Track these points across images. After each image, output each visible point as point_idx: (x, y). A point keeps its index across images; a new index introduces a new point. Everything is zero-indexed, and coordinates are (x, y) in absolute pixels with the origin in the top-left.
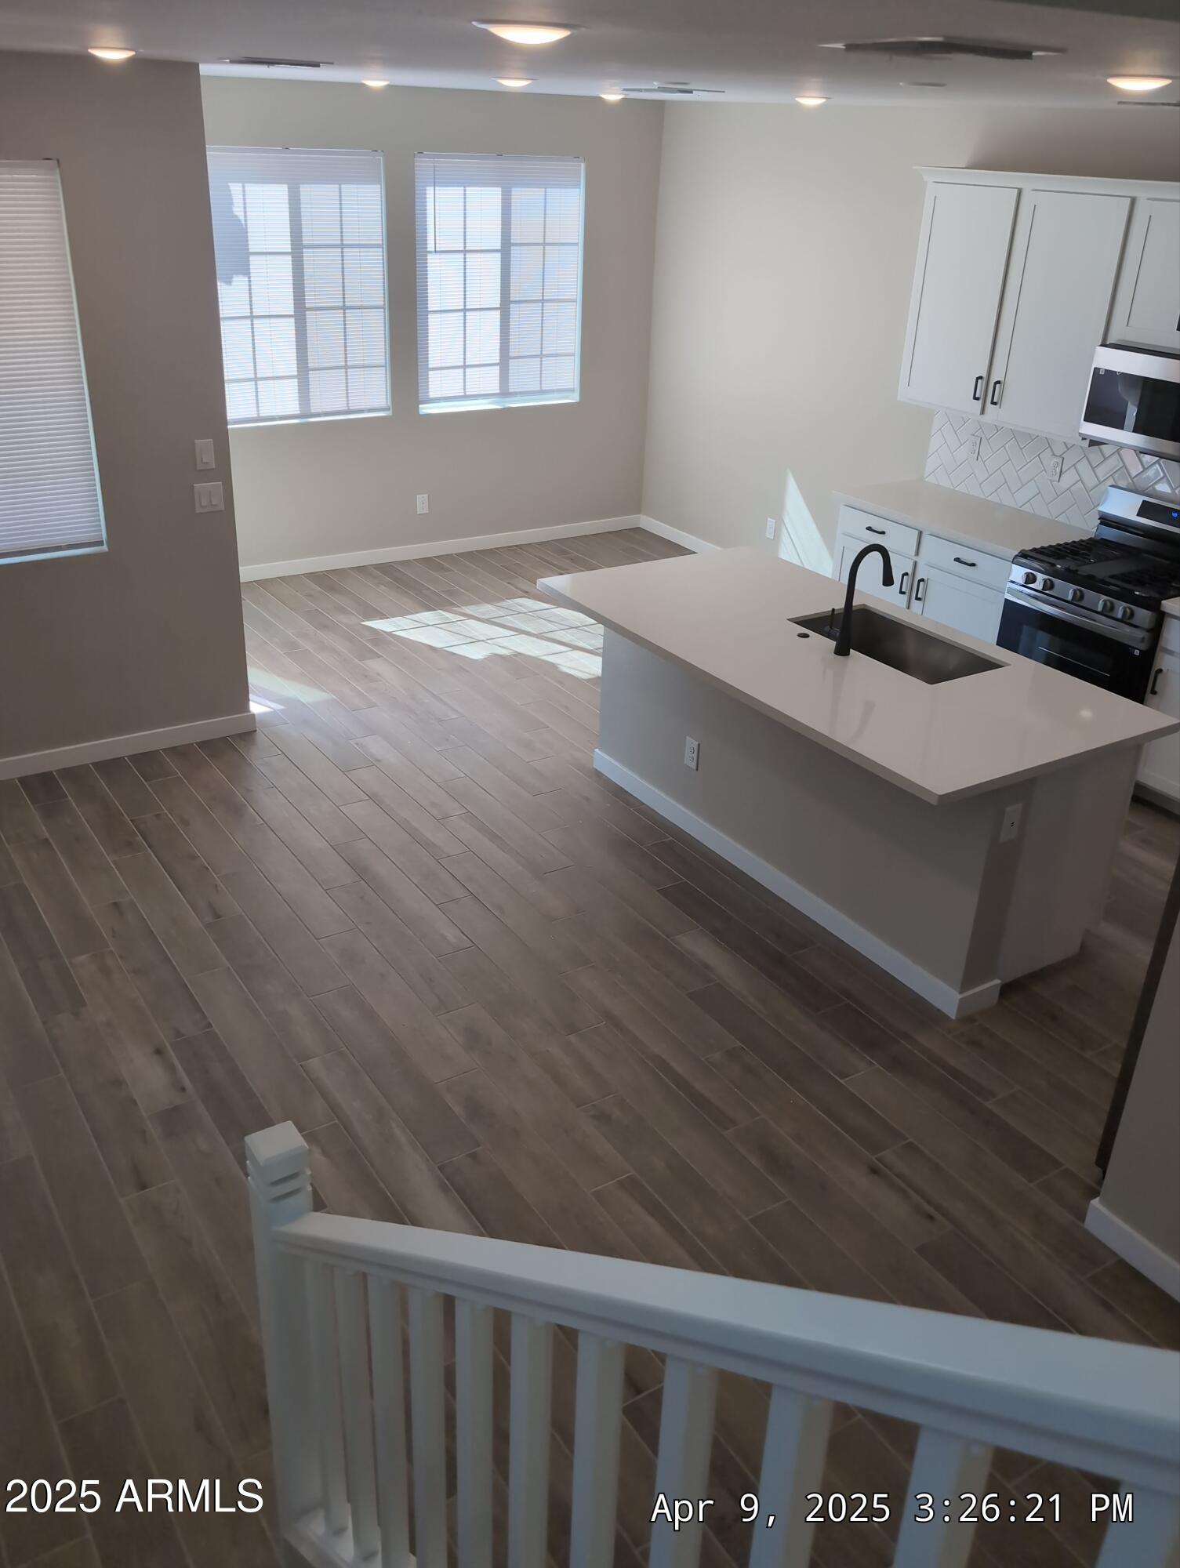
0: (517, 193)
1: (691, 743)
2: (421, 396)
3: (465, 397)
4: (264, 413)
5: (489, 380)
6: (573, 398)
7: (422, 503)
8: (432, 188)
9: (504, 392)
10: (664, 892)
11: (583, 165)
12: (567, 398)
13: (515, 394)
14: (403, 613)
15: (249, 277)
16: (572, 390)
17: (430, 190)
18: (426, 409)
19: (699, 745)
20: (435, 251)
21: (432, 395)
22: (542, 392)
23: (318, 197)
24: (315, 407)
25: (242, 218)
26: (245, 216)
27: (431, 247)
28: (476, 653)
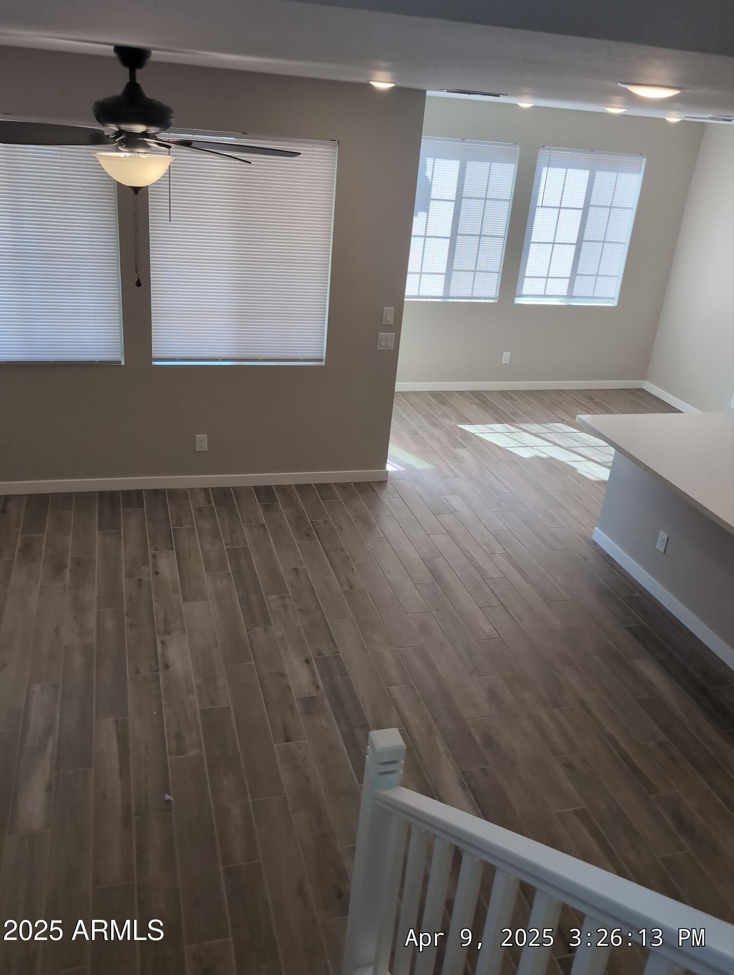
0: (599, 175)
1: (663, 535)
2: (517, 293)
3: (545, 296)
4: (422, 293)
5: (561, 287)
6: (613, 303)
7: (506, 357)
8: (547, 168)
9: (570, 295)
10: (630, 629)
11: (644, 160)
12: (609, 302)
13: (576, 297)
14: (484, 423)
15: (428, 213)
16: (614, 299)
17: (545, 170)
18: (519, 301)
19: (668, 538)
20: (542, 206)
21: (524, 292)
22: (593, 297)
23: (477, 169)
24: (452, 294)
25: (430, 178)
26: (432, 177)
27: (539, 203)
28: (525, 453)
